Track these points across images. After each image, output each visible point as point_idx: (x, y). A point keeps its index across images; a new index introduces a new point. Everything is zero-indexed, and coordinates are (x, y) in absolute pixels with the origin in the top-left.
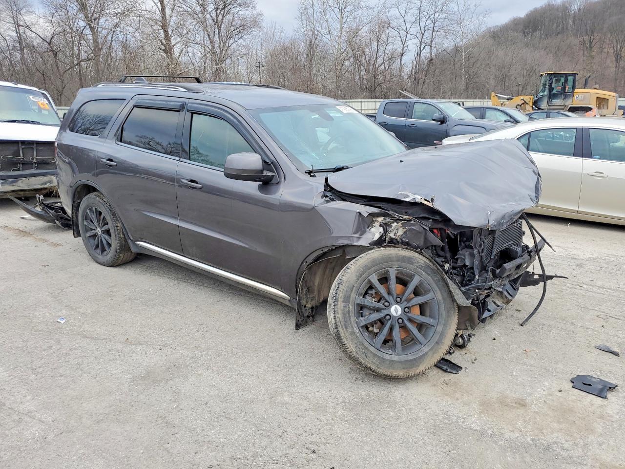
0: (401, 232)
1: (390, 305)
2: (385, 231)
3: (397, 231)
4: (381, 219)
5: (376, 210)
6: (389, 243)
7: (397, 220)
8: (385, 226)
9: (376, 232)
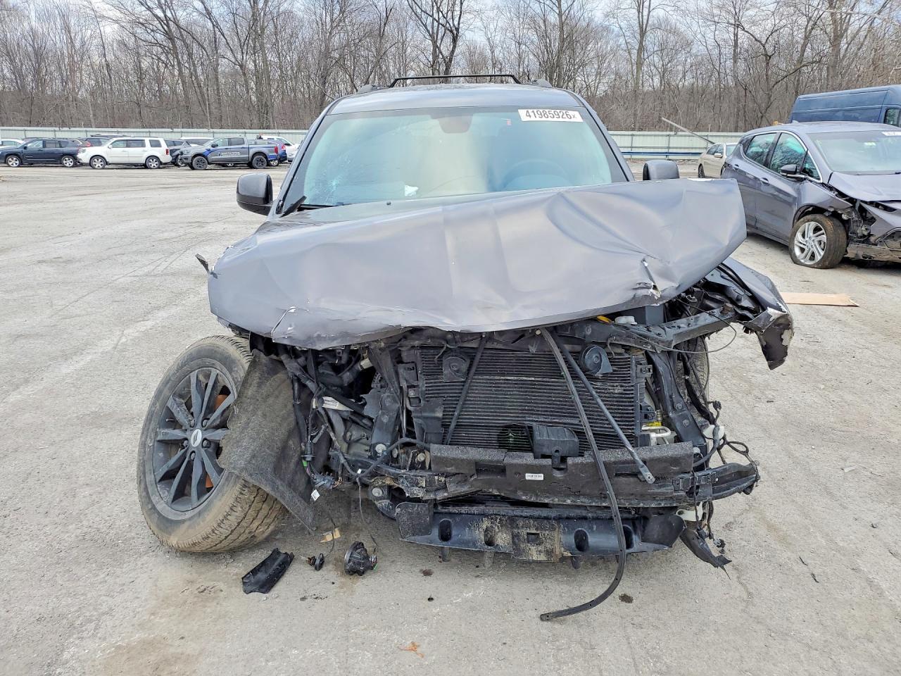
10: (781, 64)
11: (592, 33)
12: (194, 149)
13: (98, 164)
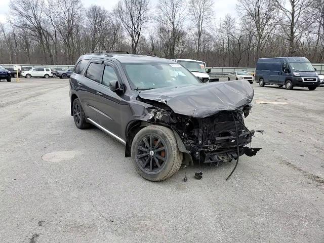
0: (161, 117)
1: (150, 151)
2: (155, 115)
3: (159, 116)
4: (154, 110)
5: (151, 106)
6: (156, 121)
7: (159, 111)
8: (155, 113)
9: (151, 116)
10: (243, 47)
11: (182, 34)
12: (63, 72)
13: (28, 77)
